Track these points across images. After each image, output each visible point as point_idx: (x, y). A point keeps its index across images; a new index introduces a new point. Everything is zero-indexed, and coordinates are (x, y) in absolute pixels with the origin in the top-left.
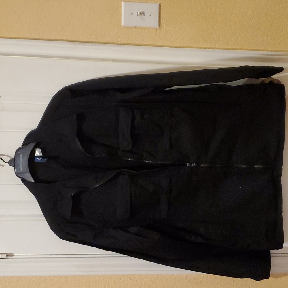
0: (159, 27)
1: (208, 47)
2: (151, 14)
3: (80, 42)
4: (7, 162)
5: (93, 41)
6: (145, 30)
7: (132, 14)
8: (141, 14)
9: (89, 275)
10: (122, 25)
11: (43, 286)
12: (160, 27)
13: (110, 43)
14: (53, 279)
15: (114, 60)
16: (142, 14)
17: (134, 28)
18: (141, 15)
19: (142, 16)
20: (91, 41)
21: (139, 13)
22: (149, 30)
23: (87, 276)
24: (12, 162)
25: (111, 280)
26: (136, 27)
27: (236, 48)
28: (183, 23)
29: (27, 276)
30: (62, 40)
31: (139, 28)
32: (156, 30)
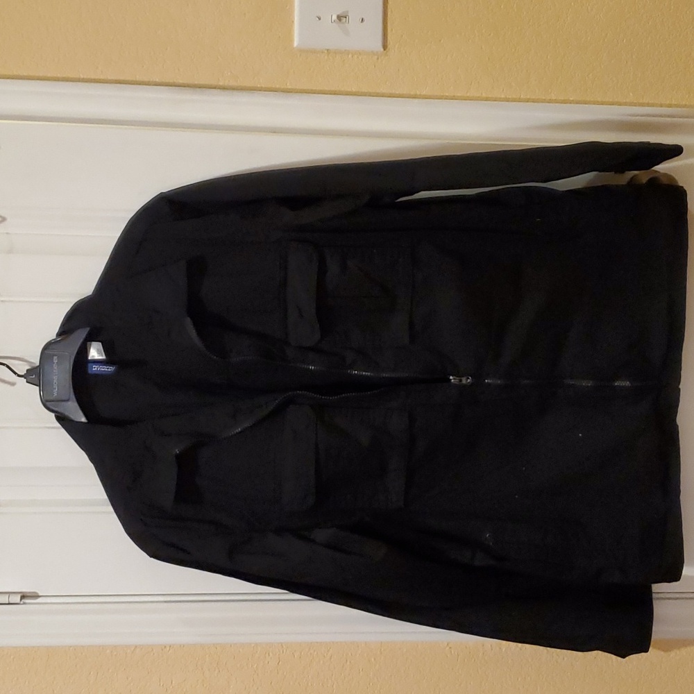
0: (382, 50)
1: (503, 96)
2: (364, 17)
4: (23, 374)
6: (350, 56)
7: (320, 19)
8: (339, 18)
9: (217, 644)
10: (295, 44)
11: (109, 669)
12: (385, 49)
14: (133, 652)
15: (274, 131)
16: (344, 20)
17: (323, 52)
18: (340, 20)
19: (343, 23)
21: (335, 17)
22: (360, 57)
23: (214, 644)
24: (35, 375)
25: (271, 654)
26: (328, 50)
28: (440, 41)
31: (337, 52)
32: (376, 57)
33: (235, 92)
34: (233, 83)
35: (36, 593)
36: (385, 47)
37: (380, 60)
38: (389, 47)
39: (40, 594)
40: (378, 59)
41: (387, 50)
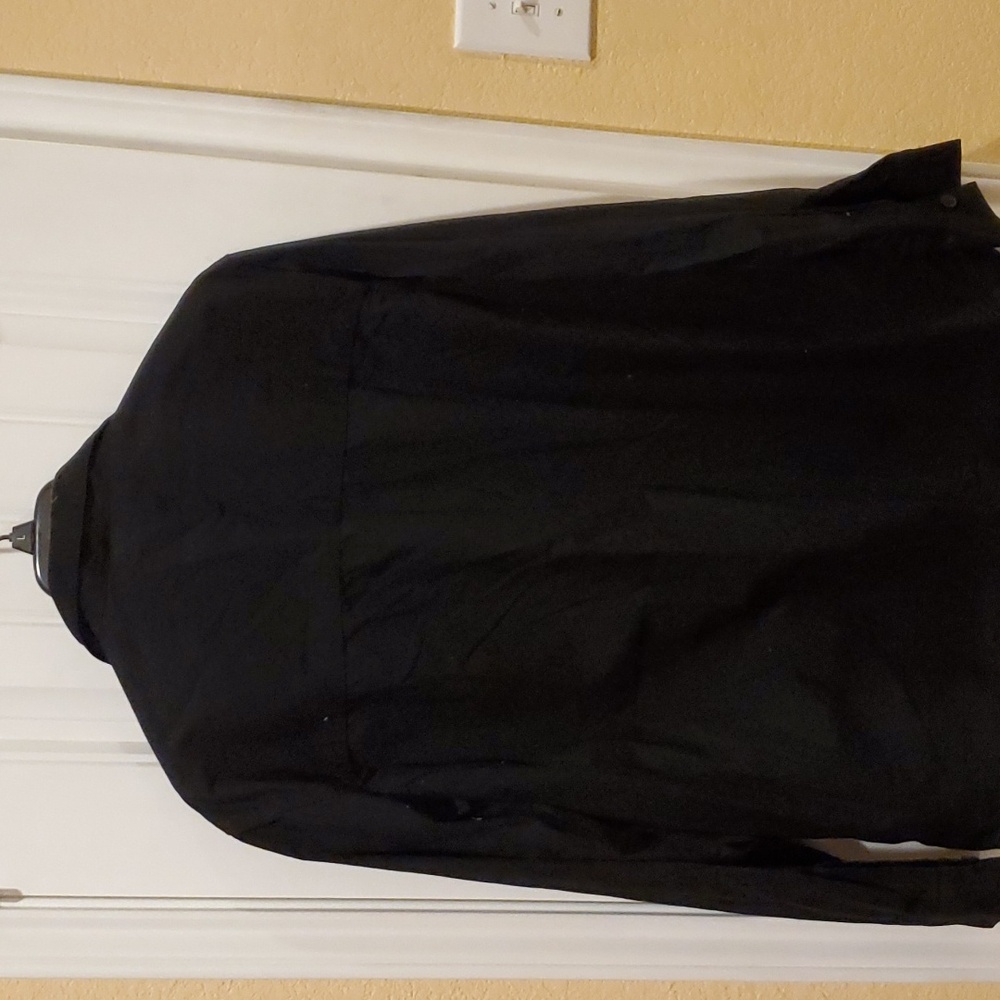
0: (589, 58)
1: (770, 138)
2: (562, 8)
3: (298, 99)
5: (347, 99)
6: (539, 65)
7: (494, 7)
8: (525, 7)
9: (307, 980)
10: (455, 45)
12: (593, 57)
13: (409, 110)
14: (171, 991)
15: (422, 172)
16: (531, 10)
17: (498, 58)
18: (526, 10)
19: (530, 14)
20: (339, 98)
21: (517, 5)
22: (554, 70)
26: (505, 55)
27: (868, 148)
28: (677, 50)
29: (71, 979)
30: (232, 90)
31: (518, 58)
32: (578, 70)
33: (362, 111)
34: (357, 98)
35: (16, 891)
36: (593, 54)
37: (584, 74)
38: (598, 56)
39: (24, 894)
40: (581, 72)
41: (596, 59)
